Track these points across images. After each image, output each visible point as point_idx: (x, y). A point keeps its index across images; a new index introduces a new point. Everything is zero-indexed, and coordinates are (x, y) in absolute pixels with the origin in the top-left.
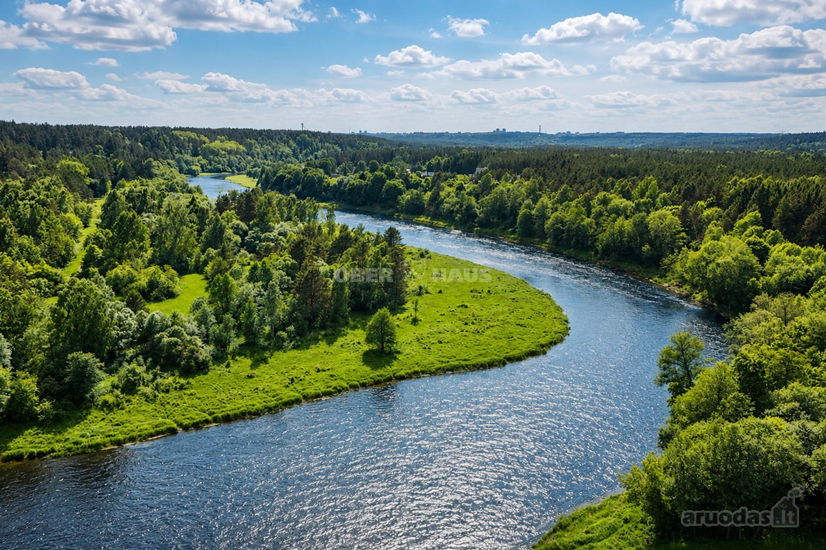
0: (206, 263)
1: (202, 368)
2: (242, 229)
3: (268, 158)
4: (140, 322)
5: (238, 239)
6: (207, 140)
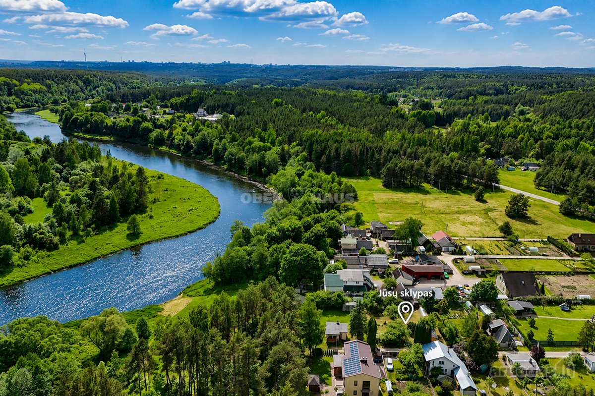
0: (43, 192)
1: (56, 247)
2: (60, 169)
4: (25, 229)
5: (58, 175)
6: (17, 83)
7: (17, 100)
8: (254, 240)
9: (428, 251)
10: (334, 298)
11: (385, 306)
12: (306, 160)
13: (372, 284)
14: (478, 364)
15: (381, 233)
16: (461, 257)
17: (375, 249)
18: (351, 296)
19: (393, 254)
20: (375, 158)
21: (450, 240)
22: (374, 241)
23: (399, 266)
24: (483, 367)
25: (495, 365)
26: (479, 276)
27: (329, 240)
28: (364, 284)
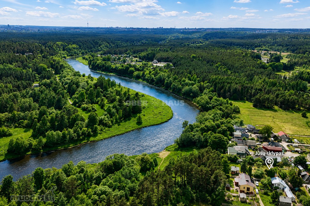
0: (98, 102)
3: (86, 49)
6: (67, 45)
7: (67, 53)
8: (195, 130)
9: (275, 140)
10: (233, 157)
11: (255, 162)
12: (213, 91)
13: (249, 153)
14: (294, 187)
15: (253, 131)
16: (291, 144)
17: (250, 138)
18: (240, 157)
19: (258, 141)
20: (249, 92)
21: (286, 136)
22: (249, 134)
23: (261, 146)
24: (297, 189)
25: (302, 188)
26: (299, 154)
27: (228, 132)
28: (246, 153)
